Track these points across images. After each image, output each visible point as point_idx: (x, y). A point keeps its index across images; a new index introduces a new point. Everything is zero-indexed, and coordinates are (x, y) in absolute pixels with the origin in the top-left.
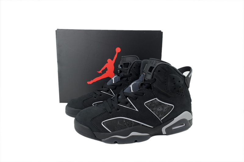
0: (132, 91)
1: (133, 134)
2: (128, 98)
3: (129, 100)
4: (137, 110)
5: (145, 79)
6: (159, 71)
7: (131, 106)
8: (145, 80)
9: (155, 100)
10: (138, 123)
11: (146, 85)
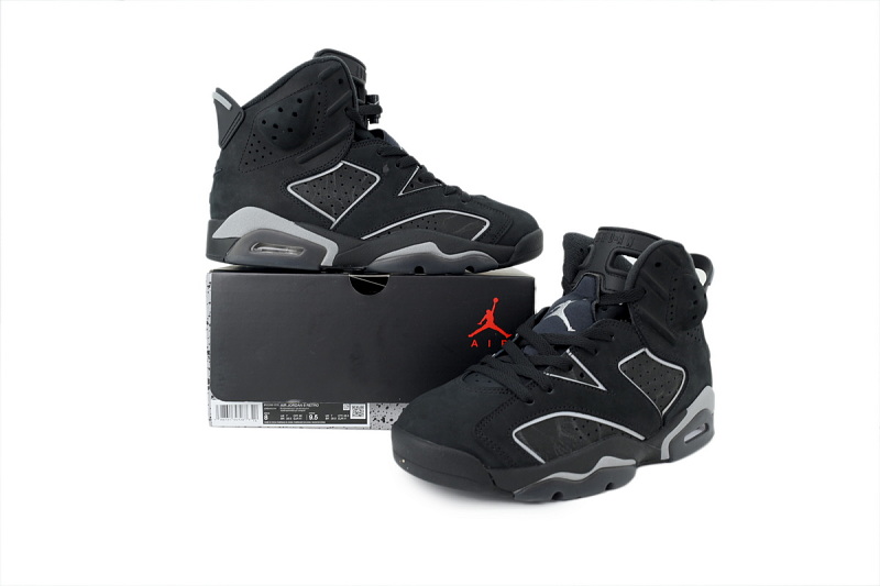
0: (570, 329)
1: (606, 462)
2: (568, 351)
3: (573, 356)
4: (601, 387)
5: (604, 291)
6: (658, 265)
7: (582, 375)
8: (601, 294)
9: (644, 353)
10: (612, 428)
11: (610, 308)
